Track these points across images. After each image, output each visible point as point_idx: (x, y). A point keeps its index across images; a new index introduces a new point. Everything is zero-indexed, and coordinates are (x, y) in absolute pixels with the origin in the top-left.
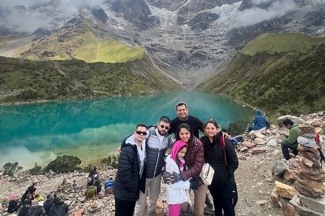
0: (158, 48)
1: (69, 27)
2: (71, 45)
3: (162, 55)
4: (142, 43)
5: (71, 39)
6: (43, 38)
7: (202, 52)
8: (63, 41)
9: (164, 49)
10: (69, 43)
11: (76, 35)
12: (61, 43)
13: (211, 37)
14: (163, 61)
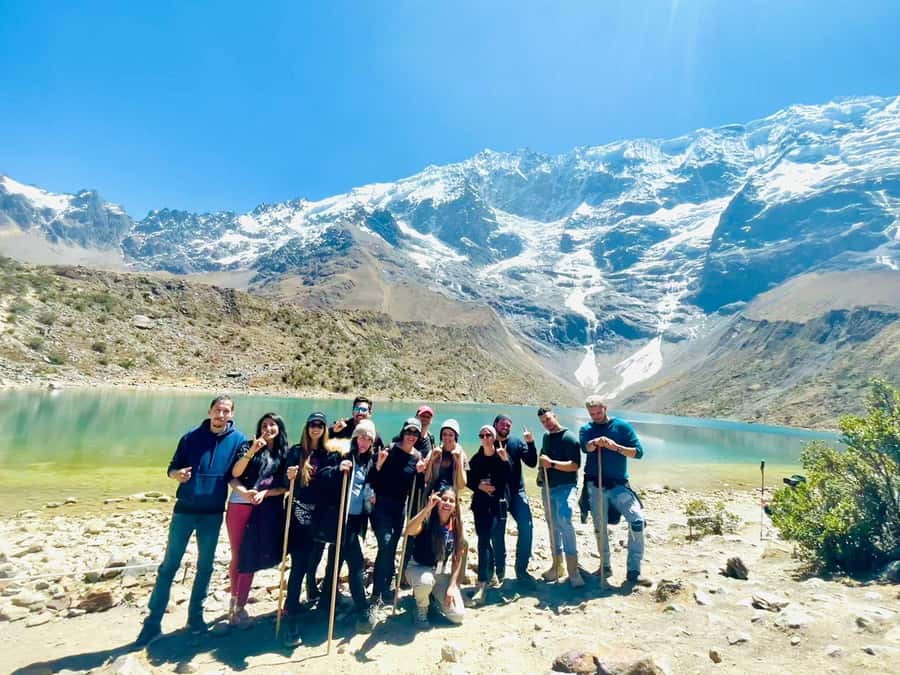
0: (517, 305)
1: (324, 254)
2: (328, 291)
3: (528, 322)
4: (480, 294)
5: (329, 279)
6: (270, 277)
7: (628, 317)
8: (312, 285)
9: (534, 309)
10: (326, 288)
11: (339, 272)
12: (307, 288)
13: (650, 283)
14: (530, 336)
